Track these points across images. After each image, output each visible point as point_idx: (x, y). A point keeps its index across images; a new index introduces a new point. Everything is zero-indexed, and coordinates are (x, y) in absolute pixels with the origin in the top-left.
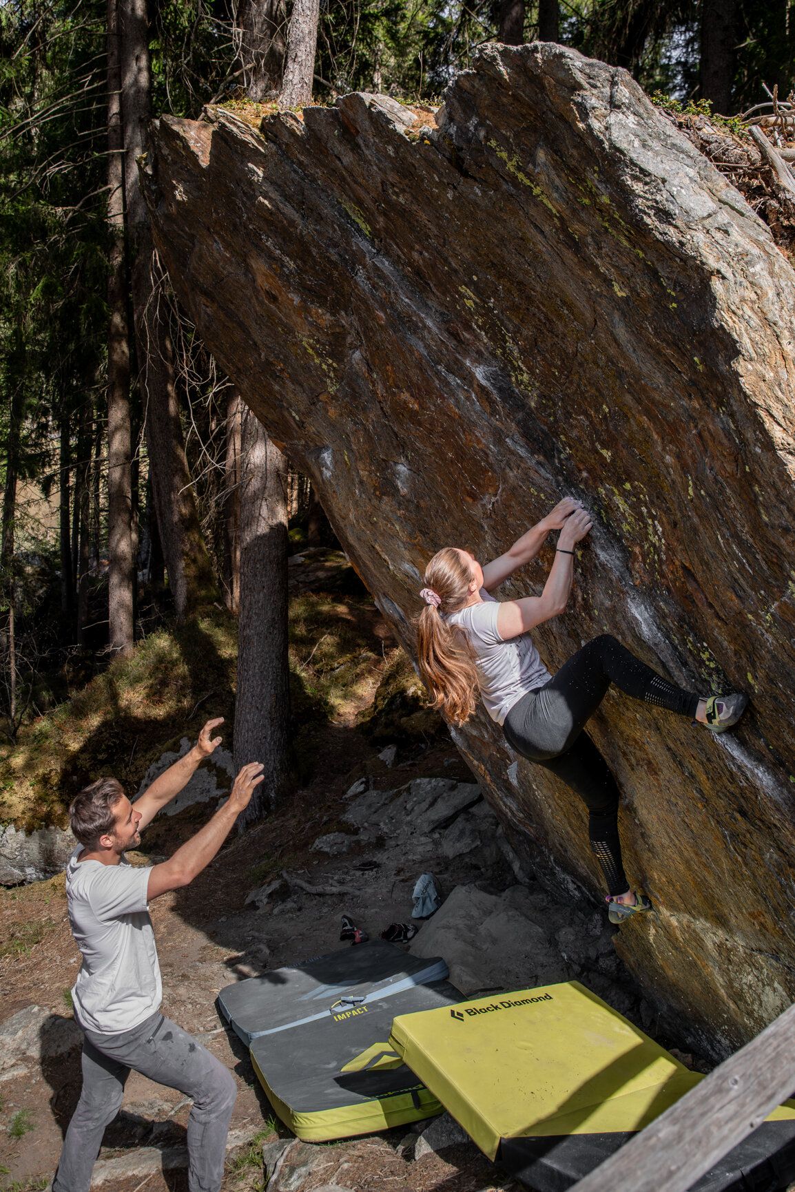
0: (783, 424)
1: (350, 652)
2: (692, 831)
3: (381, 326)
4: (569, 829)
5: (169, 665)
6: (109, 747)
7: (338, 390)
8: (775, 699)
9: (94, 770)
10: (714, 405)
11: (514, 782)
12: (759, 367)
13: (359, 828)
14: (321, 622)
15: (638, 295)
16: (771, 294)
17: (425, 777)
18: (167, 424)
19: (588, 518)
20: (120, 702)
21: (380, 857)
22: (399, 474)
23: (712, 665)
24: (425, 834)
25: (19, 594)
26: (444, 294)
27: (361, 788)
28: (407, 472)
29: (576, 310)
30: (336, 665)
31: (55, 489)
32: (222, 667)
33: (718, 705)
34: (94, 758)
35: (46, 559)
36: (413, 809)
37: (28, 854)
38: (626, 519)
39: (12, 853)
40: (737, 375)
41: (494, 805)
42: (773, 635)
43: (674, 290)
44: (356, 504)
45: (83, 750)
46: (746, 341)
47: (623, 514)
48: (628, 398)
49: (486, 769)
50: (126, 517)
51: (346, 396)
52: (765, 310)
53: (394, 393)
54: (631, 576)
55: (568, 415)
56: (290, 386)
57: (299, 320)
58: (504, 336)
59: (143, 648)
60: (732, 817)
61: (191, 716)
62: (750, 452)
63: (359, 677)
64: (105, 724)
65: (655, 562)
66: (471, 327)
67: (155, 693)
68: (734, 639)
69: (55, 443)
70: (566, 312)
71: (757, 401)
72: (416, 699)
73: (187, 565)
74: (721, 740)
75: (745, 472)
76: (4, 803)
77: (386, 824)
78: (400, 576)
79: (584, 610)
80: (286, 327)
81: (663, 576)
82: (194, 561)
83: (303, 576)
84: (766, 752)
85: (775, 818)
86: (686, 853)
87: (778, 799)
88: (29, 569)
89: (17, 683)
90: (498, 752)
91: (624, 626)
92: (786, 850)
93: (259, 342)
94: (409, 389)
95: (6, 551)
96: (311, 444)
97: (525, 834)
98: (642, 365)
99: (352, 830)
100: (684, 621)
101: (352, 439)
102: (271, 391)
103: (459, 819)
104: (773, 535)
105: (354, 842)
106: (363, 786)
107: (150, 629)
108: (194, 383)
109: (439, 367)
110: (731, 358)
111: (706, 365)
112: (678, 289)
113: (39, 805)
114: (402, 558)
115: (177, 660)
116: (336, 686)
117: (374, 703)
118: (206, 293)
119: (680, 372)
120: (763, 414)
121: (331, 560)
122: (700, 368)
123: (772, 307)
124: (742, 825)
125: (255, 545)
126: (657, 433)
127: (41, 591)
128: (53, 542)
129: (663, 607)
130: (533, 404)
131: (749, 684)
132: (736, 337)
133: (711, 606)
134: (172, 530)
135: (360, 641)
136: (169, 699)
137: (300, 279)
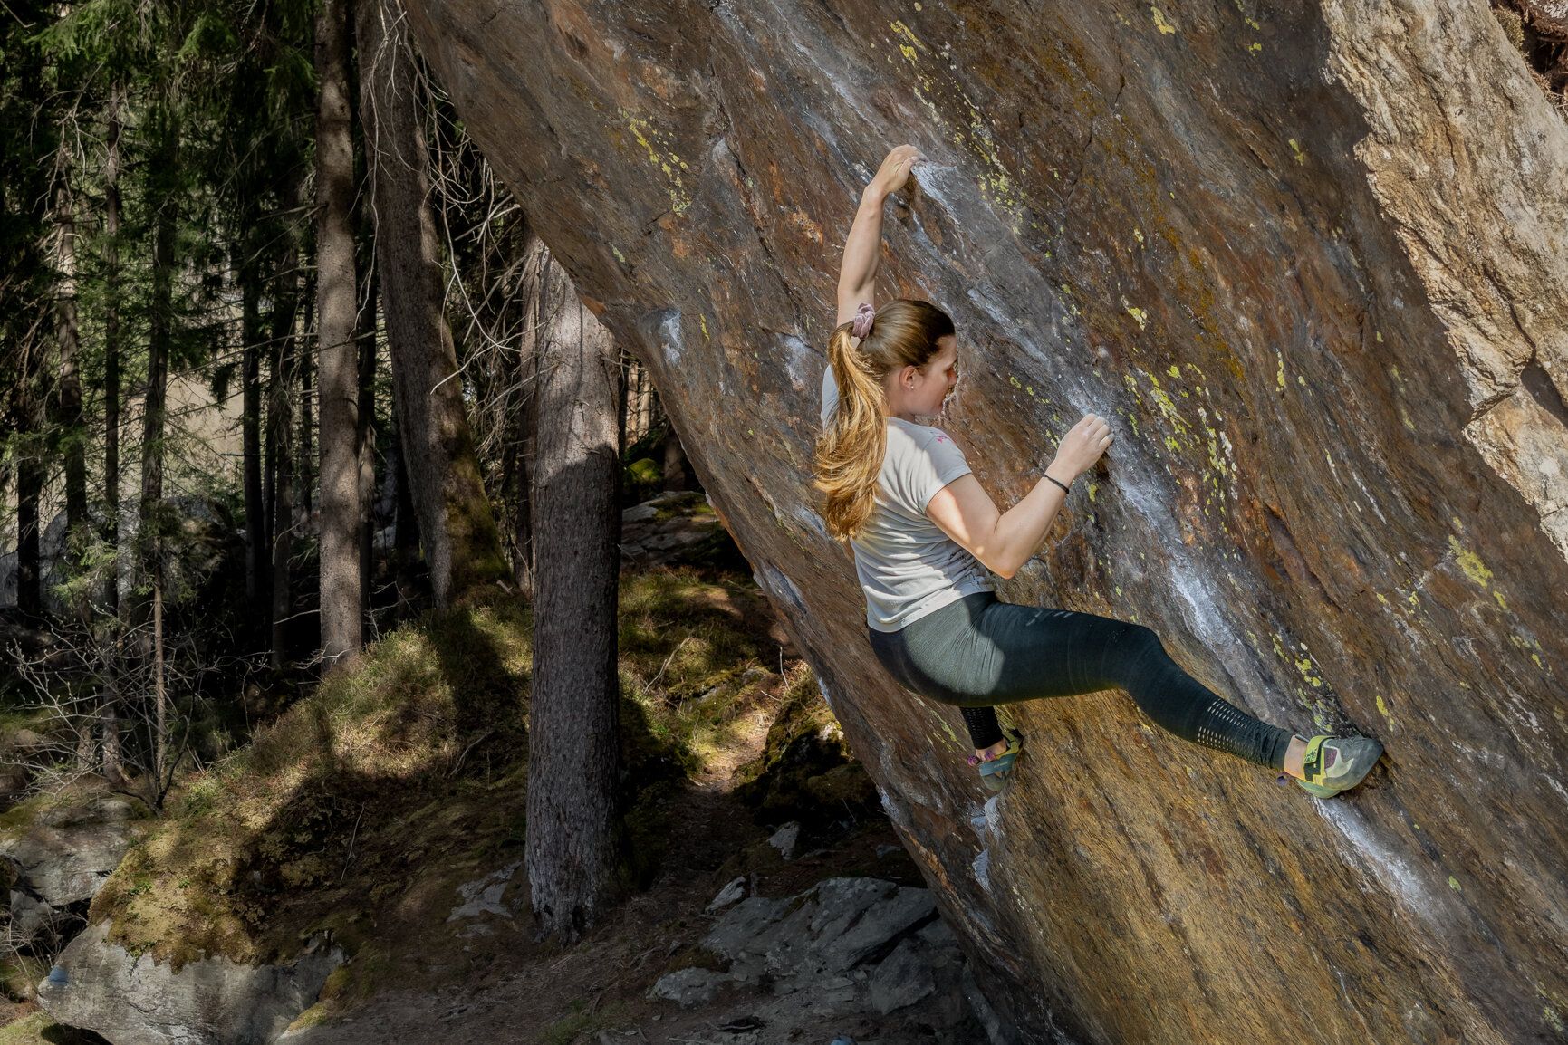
0: (1444, 256)
1: (729, 666)
2: (1281, 971)
3: (759, 95)
4: (1073, 963)
5: (420, 685)
6: (314, 822)
7: (689, 210)
8: (1424, 741)
9: (288, 860)
10: (1323, 225)
11: (984, 883)
12: (1404, 156)
13: (731, 961)
14: (679, 616)
15: (1195, 29)
16: (1430, 22)
17: (843, 875)
18: (418, 276)
19: (1105, 428)
20: (335, 747)
21: (764, 1010)
22: (790, 354)
23: (1316, 683)
24: (841, 973)
25: (174, 567)
26: (866, 37)
27: (738, 893)
28: (805, 351)
29: (1089, 62)
30: (703, 688)
31: (234, 388)
32: (507, 689)
33: (1327, 751)
34: (290, 842)
35: (220, 508)
36: (821, 930)
37: (175, 1003)
38: (1172, 429)
39: (148, 1001)
40: (1363, 168)
41: (955, 925)
42: (1421, 629)
43: (1258, 19)
44: (720, 407)
45: (271, 828)
46: (1382, 107)
47: (1167, 421)
48: (1176, 217)
49: (941, 860)
50: (349, 435)
51: (703, 219)
52: (1417, 53)
53: (783, 213)
54: (1180, 529)
55: (1075, 248)
56: (610, 203)
57: (623, 87)
58: (967, 110)
59: (376, 655)
60: (1349, 946)
61: (455, 771)
62: (1385, 308)
63: (742, 709)
64: (308, 784)
65: (1219, 504)
66: (911, 95)
67: (395, 732)
68: (1352, 638)
69: (233, 308)
70: (1072, 64)
71: (1398, 216)
72: (834, 746)
73: (452, 517)
74: (1330, 813)
75: (1375, 342)
76: (136, 916)
77: (775, 954)
78: (793, 530)
79: (1099, 587)
80: (601, 99)
81: (1233, 527)
82: (465, 510)
83: (654, 539)
84: (1407, 834)
85: (1422, 950)
86: (1270, 1009)
87: (1428, 916)
88: (191, 526)
89: (168, 716)
90: (960, 832)
91: (1165, 614)
92: (1441, 1006)
93: (557, 127)
94: (806, 206)
95: (149, 493)
96: (647, 305)
97: (1003, 973)
98: (1199, 155)
99: (720, 965)
100: (1269, 607)
101: (713, 295)
102: (577, 213)
103: (899, 948)
104: (1423, 455)
105: (723, 984)
106: (740, 890)
107: (388, 624)
108: (456, 202)
109: (857, 167)
110: (1354, 140)
111: (1310, 154)
112: (1265, 16)
113: (196, 920)
114: (797, 499)
115: (433, 675)
116: (702, 723)
117: (765, 752)
118: (466, 40)
119: (1265, 167)
120: (1407, 238)
121: (701, 514)
122: (1300, 158)
123: (1431, 48)
124: (1366, 960)
125: (563, 482)
126: (1225, 277)
127: (212, 563)
128: (232, 480)
129: (1232, 581)
130: (1016, 230)
131: (1380, 716)
132: (1363, 101)
133: (1314, 579)
134: (427, 457)
135: (745, 649)
136: (418, 742)
137: (624, 14)
